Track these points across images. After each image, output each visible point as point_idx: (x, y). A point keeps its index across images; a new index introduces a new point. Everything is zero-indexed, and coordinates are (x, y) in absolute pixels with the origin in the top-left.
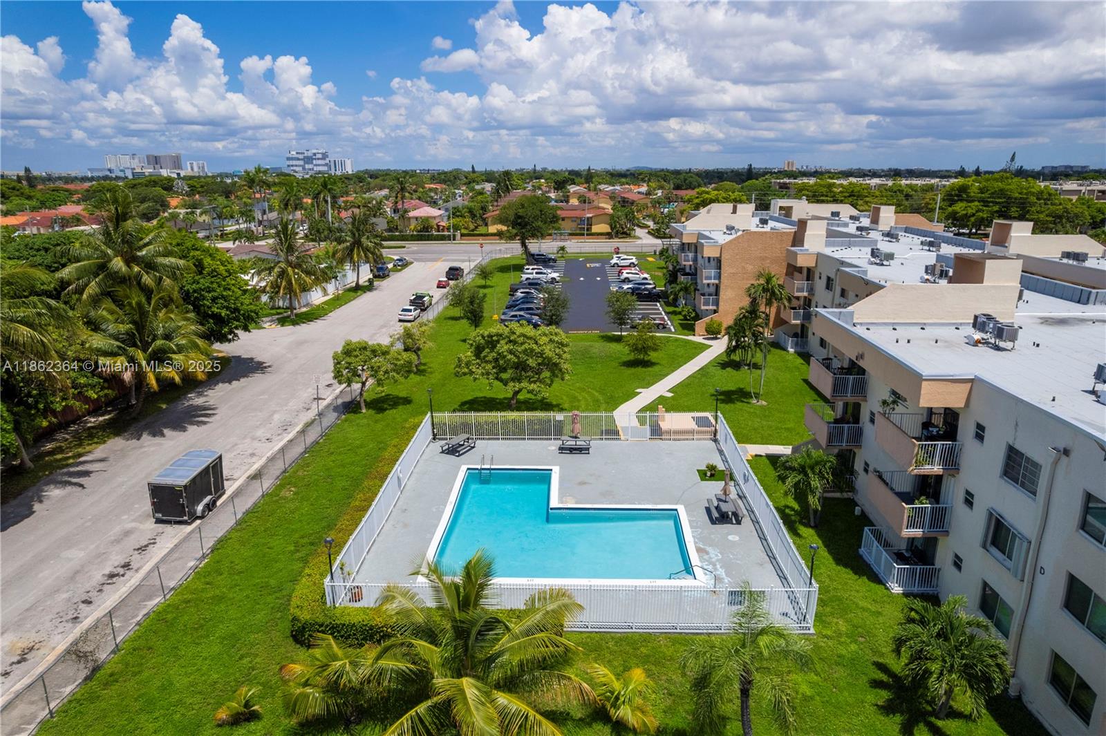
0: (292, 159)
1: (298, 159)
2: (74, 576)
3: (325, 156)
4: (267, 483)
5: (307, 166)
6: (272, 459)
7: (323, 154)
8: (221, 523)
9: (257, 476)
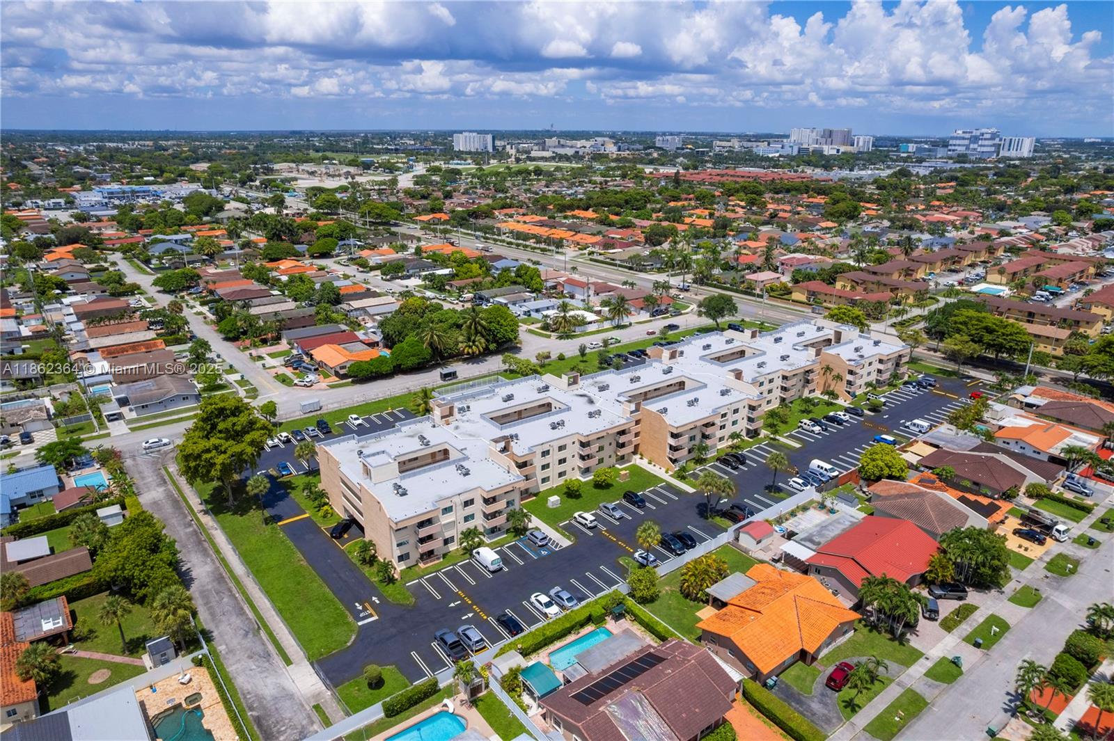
0: (956, 138)
1: (964, 138)
3: (994, 136)
5: (971, 146)
7: (992, 134)
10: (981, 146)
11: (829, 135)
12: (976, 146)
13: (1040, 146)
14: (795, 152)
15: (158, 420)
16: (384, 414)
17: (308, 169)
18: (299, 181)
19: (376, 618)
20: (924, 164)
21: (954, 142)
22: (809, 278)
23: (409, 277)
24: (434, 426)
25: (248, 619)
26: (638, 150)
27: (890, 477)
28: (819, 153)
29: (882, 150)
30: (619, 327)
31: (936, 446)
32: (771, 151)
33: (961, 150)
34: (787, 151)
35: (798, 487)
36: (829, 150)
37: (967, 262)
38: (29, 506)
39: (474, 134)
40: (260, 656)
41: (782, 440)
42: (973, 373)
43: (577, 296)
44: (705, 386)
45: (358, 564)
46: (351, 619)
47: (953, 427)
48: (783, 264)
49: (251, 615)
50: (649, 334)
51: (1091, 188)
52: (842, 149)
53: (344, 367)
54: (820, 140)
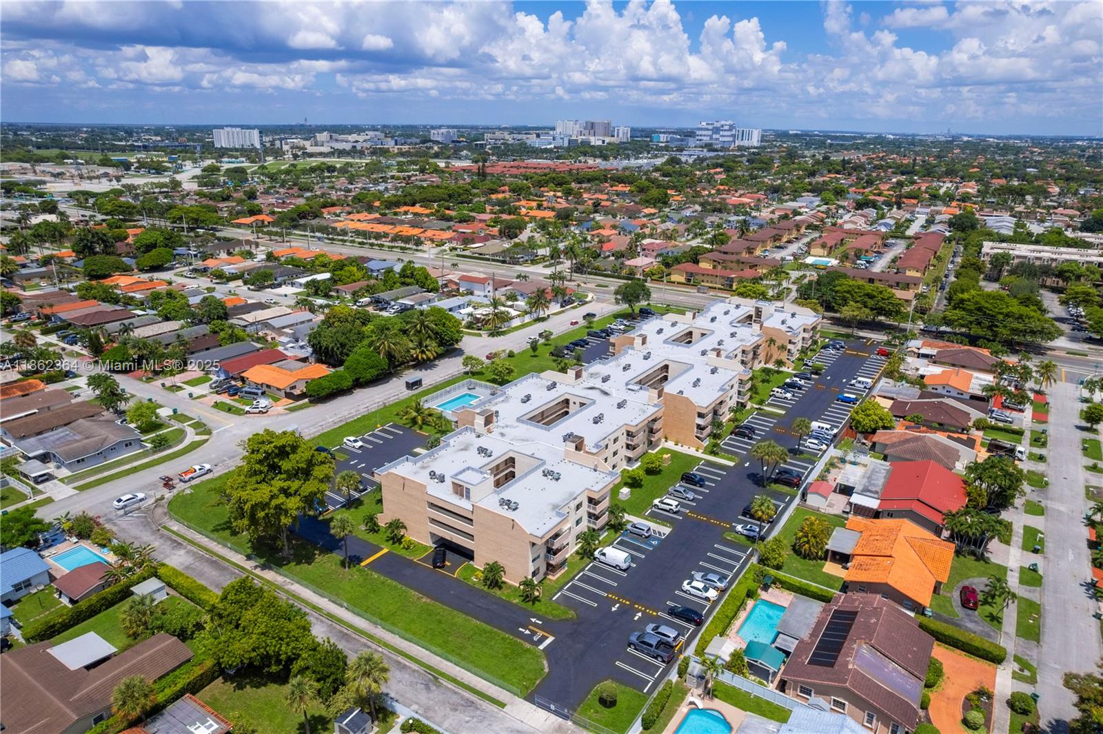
0: (702, 129)
1: (708, 130)
2: (388, 395)
3: (731, 128)
4: (430, 387)
5: (714, 136)
7: (730, 126)
8: (417, 391)
10: (722, 136)
11: (591, 127)
12: (718, 136)
14: (566, 144)
15: (106, 474)
16: (376, 431)
17: (50, 170)
18: (48, 185)
19: (550, 639)
20: (684, 152)
21: (698, 133)
22: (677, 261)
23: (279, 285)
24: (479, 436)
25: (414, 671)
26: (416, 144)
27: (884, 428)
28: (586, 144)
29: (641, 142)
30: (539, 320)
31: (893, 399)
32: (545, 143)
33: (706, 139)
34: (559, 143)
35: (816, 447)
36: (595, 141)
37: (784, 239)
38: (19, 601)
39: (238, 129)
40: (462, 705)
41: (766, 408)
42: (861, 334)
43: (476, 292)
44: (692, 366)
45: (486, 588)
46: (528, 646)
47: (890, 381)
48: (644, 250)
49: (415, 666)
50: (572, 324)
51: (826, 172)
52: (607, 140)
53: (293, 388)
54: (584, 132)
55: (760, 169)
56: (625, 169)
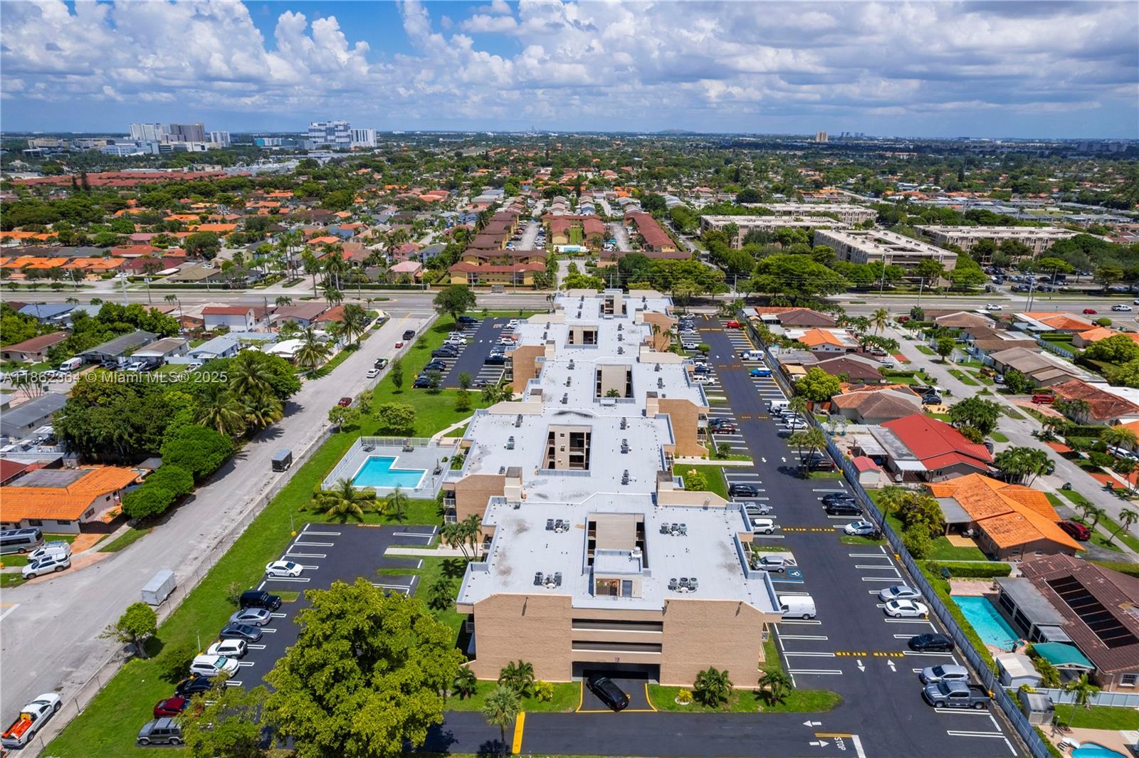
0: (314, 130)
1: (320, 131)
2: (256, 484)
3: (346, 128)
4: (306, 460)
5: (329, 138)
6: (307, 452)
7: (344, 126)
8: (293, 471)
9: (302, 458)
10: (338, 137)
11: (180, 131)
12: (333, 138)
13: (385, 137)
16: (298, 542)
19: (855, 740)
21: (311, 134)
24: (516, 507)
28: (180, 151)
30: (351, 349)
31: (800, 365)
33: (321, 141)
34: (146, 149)
36: (192, 146)
37: (512, 231)
43: (233, 327)
44: (631, 367)
45: (709, 709)
47: (775, 349)
50: (397, 346)
52: (207, 146)
53: (90, 513)
54: (171, 137)
55: (409, 168)
56: (259, 175)
